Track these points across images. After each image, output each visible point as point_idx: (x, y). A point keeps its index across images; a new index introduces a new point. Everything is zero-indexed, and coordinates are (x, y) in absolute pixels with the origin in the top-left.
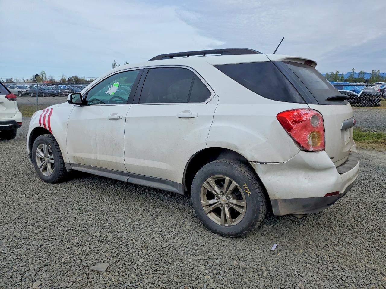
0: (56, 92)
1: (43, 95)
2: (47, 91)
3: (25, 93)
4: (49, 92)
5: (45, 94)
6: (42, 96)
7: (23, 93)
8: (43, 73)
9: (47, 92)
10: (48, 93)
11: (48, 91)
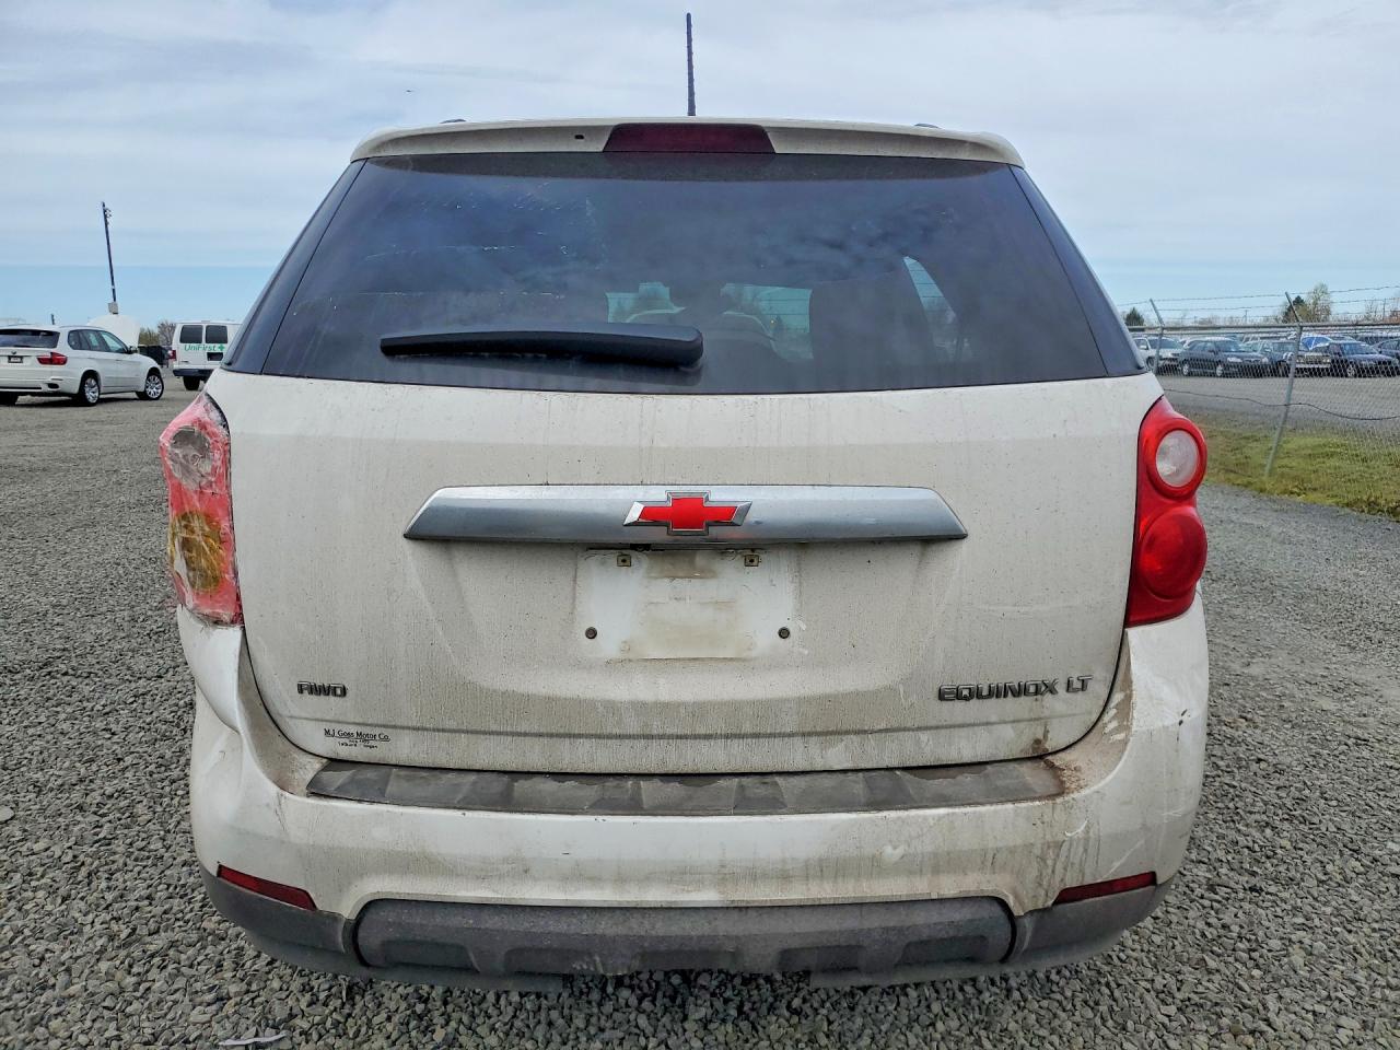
0: (1265, 360)
1: (1219, 369)
2: (1232, 356)
3: (1167, 362)
4: (1239, 360)
5: (1227, 366)
6: (1213, 375)
7: (1161, 362)
8: (1322, 290)
9: (1233, 360)
10: (1236, 365)
11: (1238, 357)
